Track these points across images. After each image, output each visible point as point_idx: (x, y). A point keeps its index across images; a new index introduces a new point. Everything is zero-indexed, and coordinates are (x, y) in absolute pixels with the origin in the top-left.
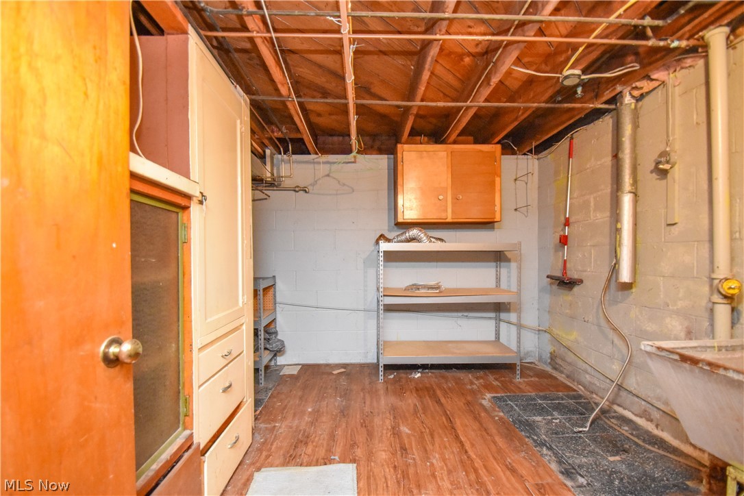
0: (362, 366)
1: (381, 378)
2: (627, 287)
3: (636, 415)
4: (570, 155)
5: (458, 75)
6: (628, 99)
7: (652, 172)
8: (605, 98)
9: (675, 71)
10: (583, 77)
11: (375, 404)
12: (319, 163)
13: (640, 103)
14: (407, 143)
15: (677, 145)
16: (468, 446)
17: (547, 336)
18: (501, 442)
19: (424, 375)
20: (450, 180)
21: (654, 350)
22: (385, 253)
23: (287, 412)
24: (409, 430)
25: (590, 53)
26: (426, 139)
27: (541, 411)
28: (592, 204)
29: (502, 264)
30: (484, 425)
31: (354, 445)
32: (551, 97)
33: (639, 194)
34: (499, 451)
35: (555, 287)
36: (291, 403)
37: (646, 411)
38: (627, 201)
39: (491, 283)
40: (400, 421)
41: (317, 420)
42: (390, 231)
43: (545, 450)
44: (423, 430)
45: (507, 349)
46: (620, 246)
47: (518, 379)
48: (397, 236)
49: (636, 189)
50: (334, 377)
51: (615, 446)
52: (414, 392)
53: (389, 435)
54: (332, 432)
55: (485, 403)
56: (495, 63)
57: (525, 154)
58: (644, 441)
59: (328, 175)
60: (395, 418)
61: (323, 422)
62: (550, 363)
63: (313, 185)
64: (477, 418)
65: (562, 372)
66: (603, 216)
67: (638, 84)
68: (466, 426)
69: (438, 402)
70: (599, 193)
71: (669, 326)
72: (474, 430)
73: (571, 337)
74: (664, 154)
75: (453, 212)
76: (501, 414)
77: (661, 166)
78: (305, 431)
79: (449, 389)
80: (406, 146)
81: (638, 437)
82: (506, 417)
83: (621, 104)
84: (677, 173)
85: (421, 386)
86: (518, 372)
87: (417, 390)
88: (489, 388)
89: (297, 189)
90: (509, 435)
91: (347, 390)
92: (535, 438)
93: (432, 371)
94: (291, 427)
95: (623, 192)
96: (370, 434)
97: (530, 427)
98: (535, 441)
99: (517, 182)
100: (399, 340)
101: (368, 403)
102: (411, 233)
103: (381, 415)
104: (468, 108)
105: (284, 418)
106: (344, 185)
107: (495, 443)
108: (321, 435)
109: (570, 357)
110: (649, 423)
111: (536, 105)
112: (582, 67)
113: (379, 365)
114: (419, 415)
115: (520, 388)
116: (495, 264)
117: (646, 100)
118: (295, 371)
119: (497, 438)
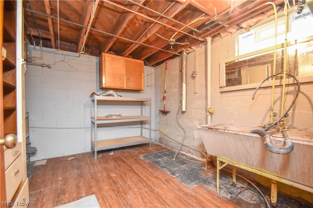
0: (84, 155)
1: (95, 157)
2: (183, 112)
3: (186, 152)
4: (166, 69)
5: (132, 30)
6: (185, 53)
7: (190, 77)
8: (178, 52)
9: (197, 47)
10: (175, 43)
11: (96, 169)
12: (59, 54)
13: (187, 55)
14: (107, 53)
15: (197, 70)
16: (140, 174)
17: (158, 132)
18: (151, 170)
19: (114, 153)
20: (125, 72)
21: (201, 127)
22: (98, 101)
23: (46, 183)
24: (115, 175)
25: (179, 35)
26: (113, 53)
27: (160, 157)
28: (173, 86)
29: (143, 106)
30: (144, 166)
31: (91, 187)
32: (165, 47)
33: (187, 83)
34: (151, 173)
35: (161, 114)
36: (47, 178)
37: (189, 150)
38: (184, 85)
39: (139, 114)
40: (110, 172)
41: (66, 182)
42: (97, 91)
43: (165, 169)
44: (121, 173)
45: (145, 138)
46: (182, 99)
47: (150, 148)
48: (102, 93)
49: (186, 82)
50: (69, 161)
51: (183, 163)
52: (112, 160)
53: (106, 179)
54: (77, 185)
55: (141, 158)
56: (149, 29)
57: (150, 66)
58: (189, 159)
59: (63, 61)
60: (107, 172)
61: (71, 182)
62: (159, 141)
63: (54, 65)
64: (140, 164)
65: (163, 144)
66: (176, 90)
67: (188, 49)
68: (137, 167)
69: (124, 162)
70: (175, 83)
71: (195, 124)
72: (140, 168)
73: (166, 131)
74: (194, 72)
75: (126, 85)
76: (148, 161)
77: (194, 75)
78: (61, 189)
79: (126, 156)
80: (106, 54)
81: (188, 159)
82: (150, 161)
83: (183, 54)
84: (197, 78)
85: (114, 157)
86: (150, 146)
87: (113, 159)
88: (141, 153)
89: (44, 65)
90: (153, 167)
91: (79, 166)
92: (161, 166)
93: (118, 151)
94: (52, 189)
95: (183, 83)
96: (97, 181)
97: (158, 163)
98: (161, 167)
99: (148, 76)
100: (102, 140)
101: (92, 168)
102: (109, 92)
103: (100, 172)
104: (136, 43)
105: (45, 186)
106: (72, 67)
107: (149, 171)
108: (71, 188)
109: (166, 138)
110: (190, 154)
111: (159, 49)
112: (175, 39)
113: (94, 152)
114: (117, 168)
115: (151, 151)
116: (140, 106)
117: (189, 54)
118: (44, 163)
119: (149, 169)
